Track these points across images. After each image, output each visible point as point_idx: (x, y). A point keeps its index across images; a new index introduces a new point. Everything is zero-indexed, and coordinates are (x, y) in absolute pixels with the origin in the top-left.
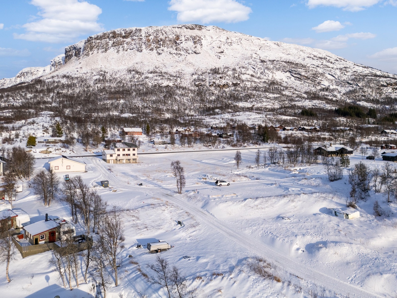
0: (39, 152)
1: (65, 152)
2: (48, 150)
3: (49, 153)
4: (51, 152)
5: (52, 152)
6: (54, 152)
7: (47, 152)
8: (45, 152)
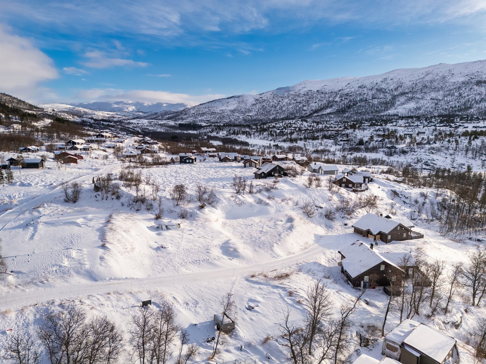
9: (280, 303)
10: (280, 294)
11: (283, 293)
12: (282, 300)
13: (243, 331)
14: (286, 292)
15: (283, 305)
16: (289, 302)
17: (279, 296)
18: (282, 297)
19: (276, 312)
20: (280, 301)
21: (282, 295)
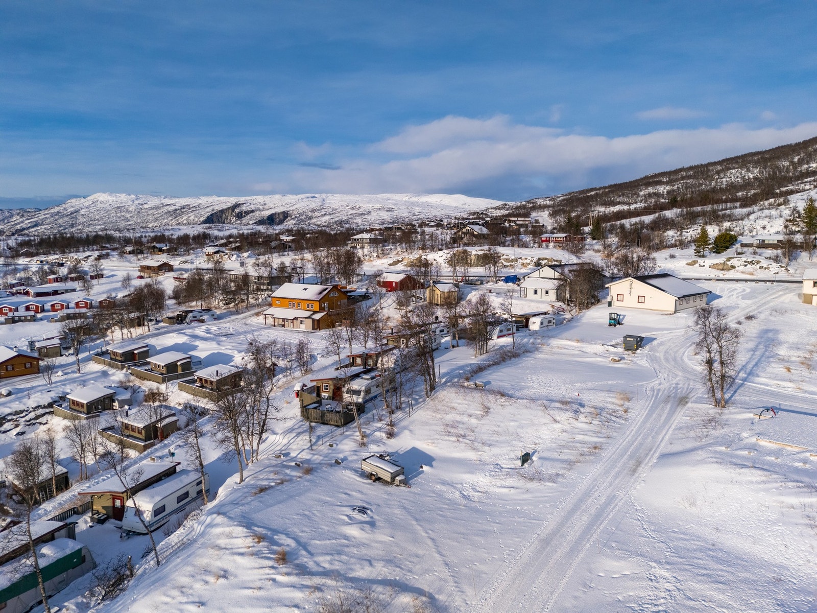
0: (710, 267)
1: (765, 269)
2: (729, 263)
3: (728, 270)
4: (733, 267)
5: (737, 268)
6: (742, 268)
7: (724, 267)
8: (721, 267)
9: (303, 531)
10: (311, 554)
11: (304, 559)
12: (303, 540)
13: (349, 477)
14: (297, 562)
15: (295, 529)
16: (283, 536)
17: (310, 548)
18: (305, 546)
19: (307, 513)
20: (304, 536)
21: (304, 553)
